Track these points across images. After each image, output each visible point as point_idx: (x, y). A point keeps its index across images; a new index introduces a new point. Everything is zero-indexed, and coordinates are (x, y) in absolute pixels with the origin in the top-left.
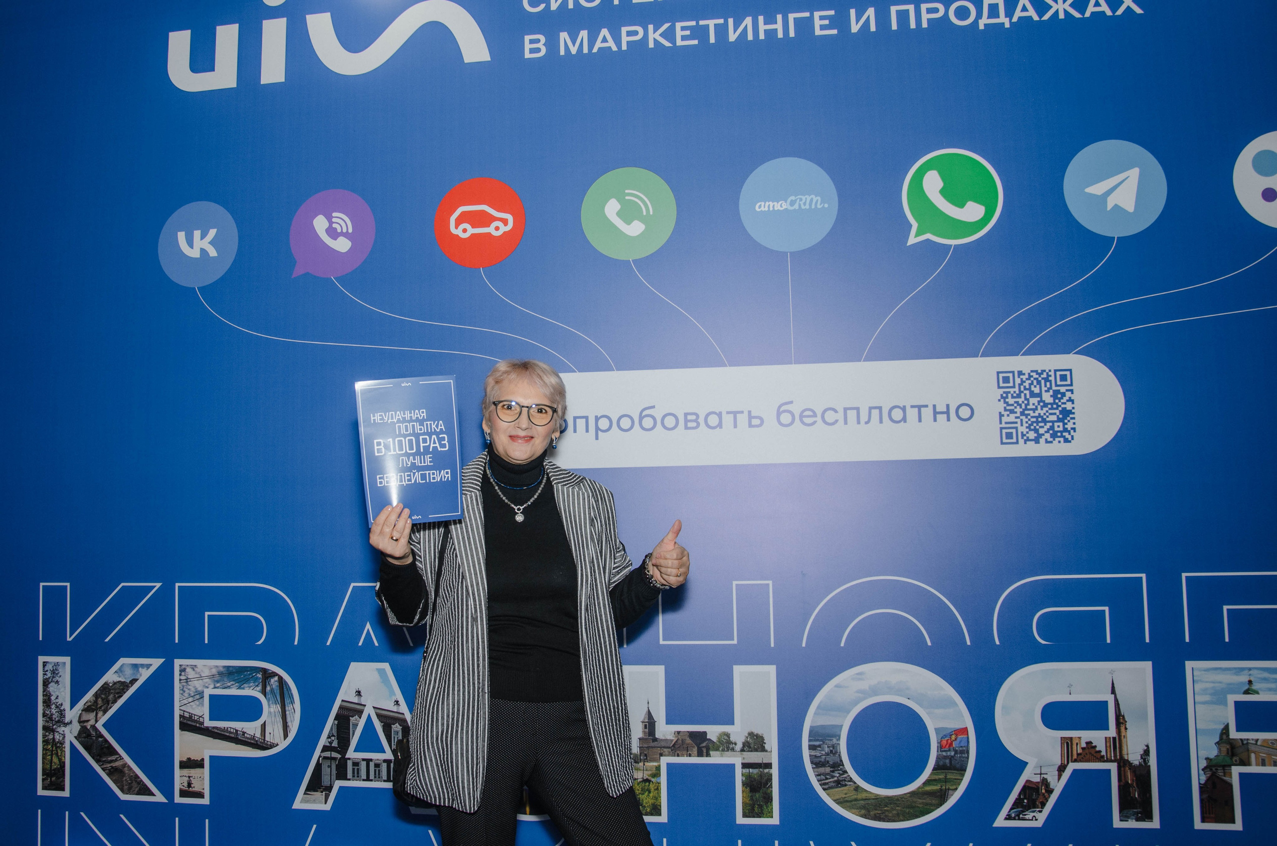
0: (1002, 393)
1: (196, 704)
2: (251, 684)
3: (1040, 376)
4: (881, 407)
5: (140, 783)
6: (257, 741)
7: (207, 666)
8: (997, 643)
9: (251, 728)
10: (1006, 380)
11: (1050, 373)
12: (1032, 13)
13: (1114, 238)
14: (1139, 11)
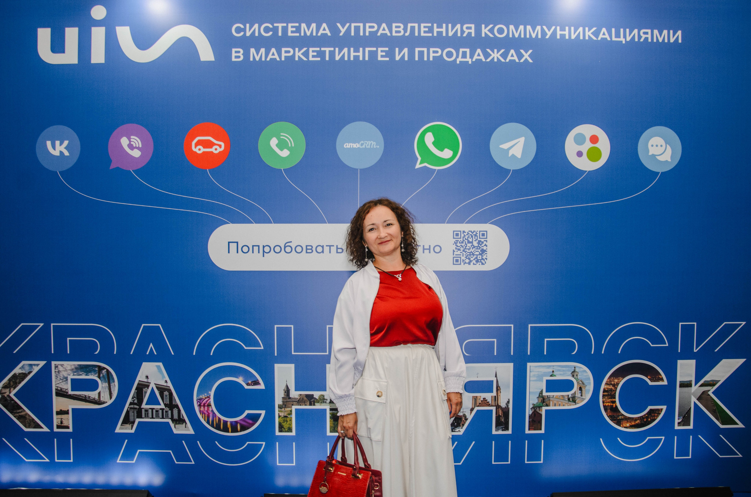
0: (455, 241)
1: (64, 383)
2: (93, 373)
3: (473, 234)
5: (35, 422)
6: (96, 401)
7: (69, 365)
9: (93, 395)
10: (457, 235)
11: (477, 232)
12: (482, 57)
13: (511, 170)
14: (531, 61)
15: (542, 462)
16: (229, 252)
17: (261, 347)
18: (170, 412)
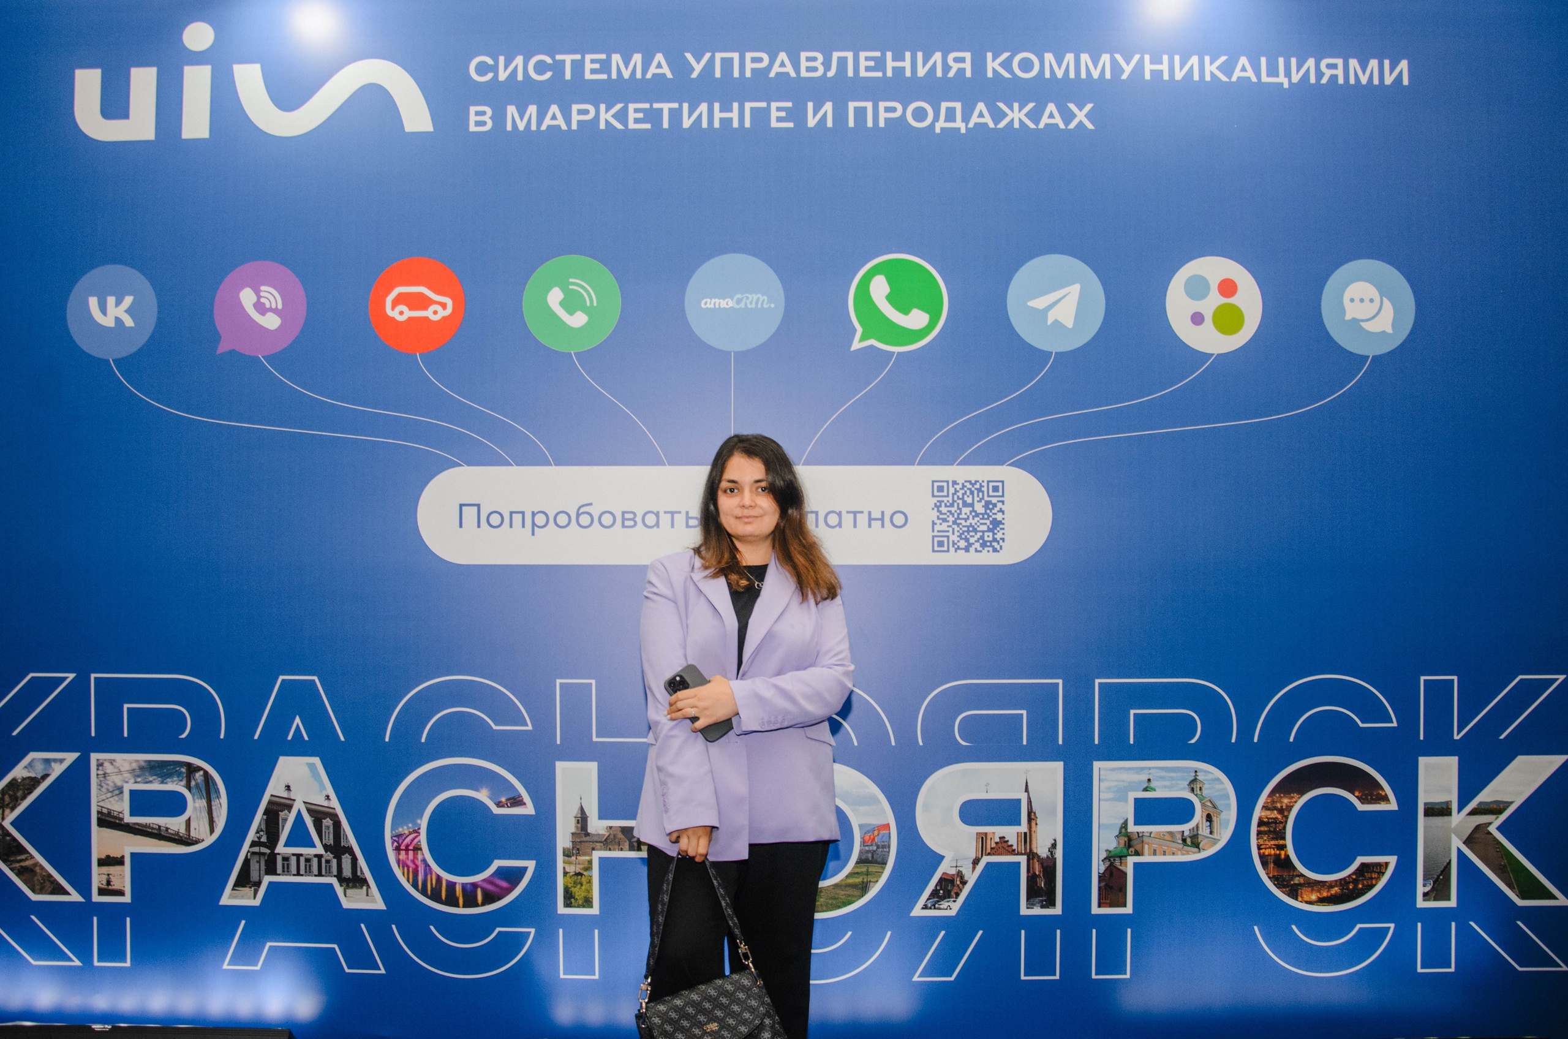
0: (936, 502)
1: (115, 800)
2: (175, 779)
3: (973, 487)
4: (818, 512)
5: (54, 882)
6: (181, 837)
7: (127, 761)
8: (921, 743)
9: (175, 824)
10: (940, 489)
11: (983, 484)
12: (988, 120)
13: (1052, 353)
14: (1090, 126)
15: (1128, 976)
16: (461, 526)
17: (527, 725)
18: (334, 862)
